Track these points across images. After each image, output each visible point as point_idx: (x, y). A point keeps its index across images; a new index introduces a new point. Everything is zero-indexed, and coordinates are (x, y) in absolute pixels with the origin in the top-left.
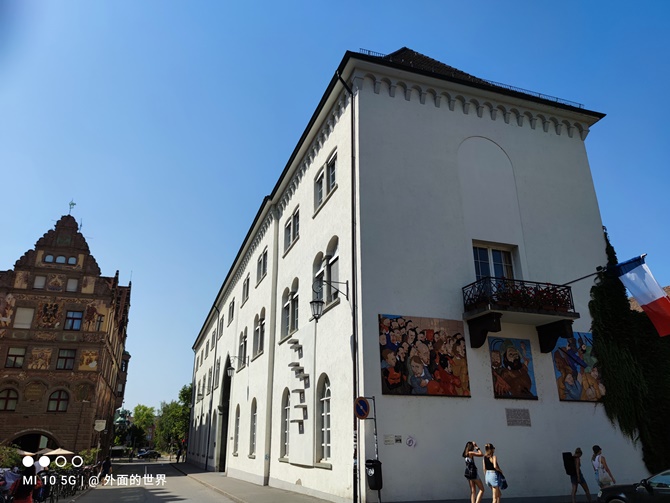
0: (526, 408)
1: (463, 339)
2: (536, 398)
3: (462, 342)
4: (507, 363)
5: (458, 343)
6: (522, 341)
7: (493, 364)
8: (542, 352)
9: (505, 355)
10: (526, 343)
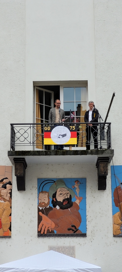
0: (72, 245)
1: (10, 183)
2: (84, 235)
3: (8, 186)
4: (55, 203)
5: (4, 187)
6: (77, 181)
7: (39, 204)
8: (99, 189)
9: (54, 196)
10: (82, 182)
